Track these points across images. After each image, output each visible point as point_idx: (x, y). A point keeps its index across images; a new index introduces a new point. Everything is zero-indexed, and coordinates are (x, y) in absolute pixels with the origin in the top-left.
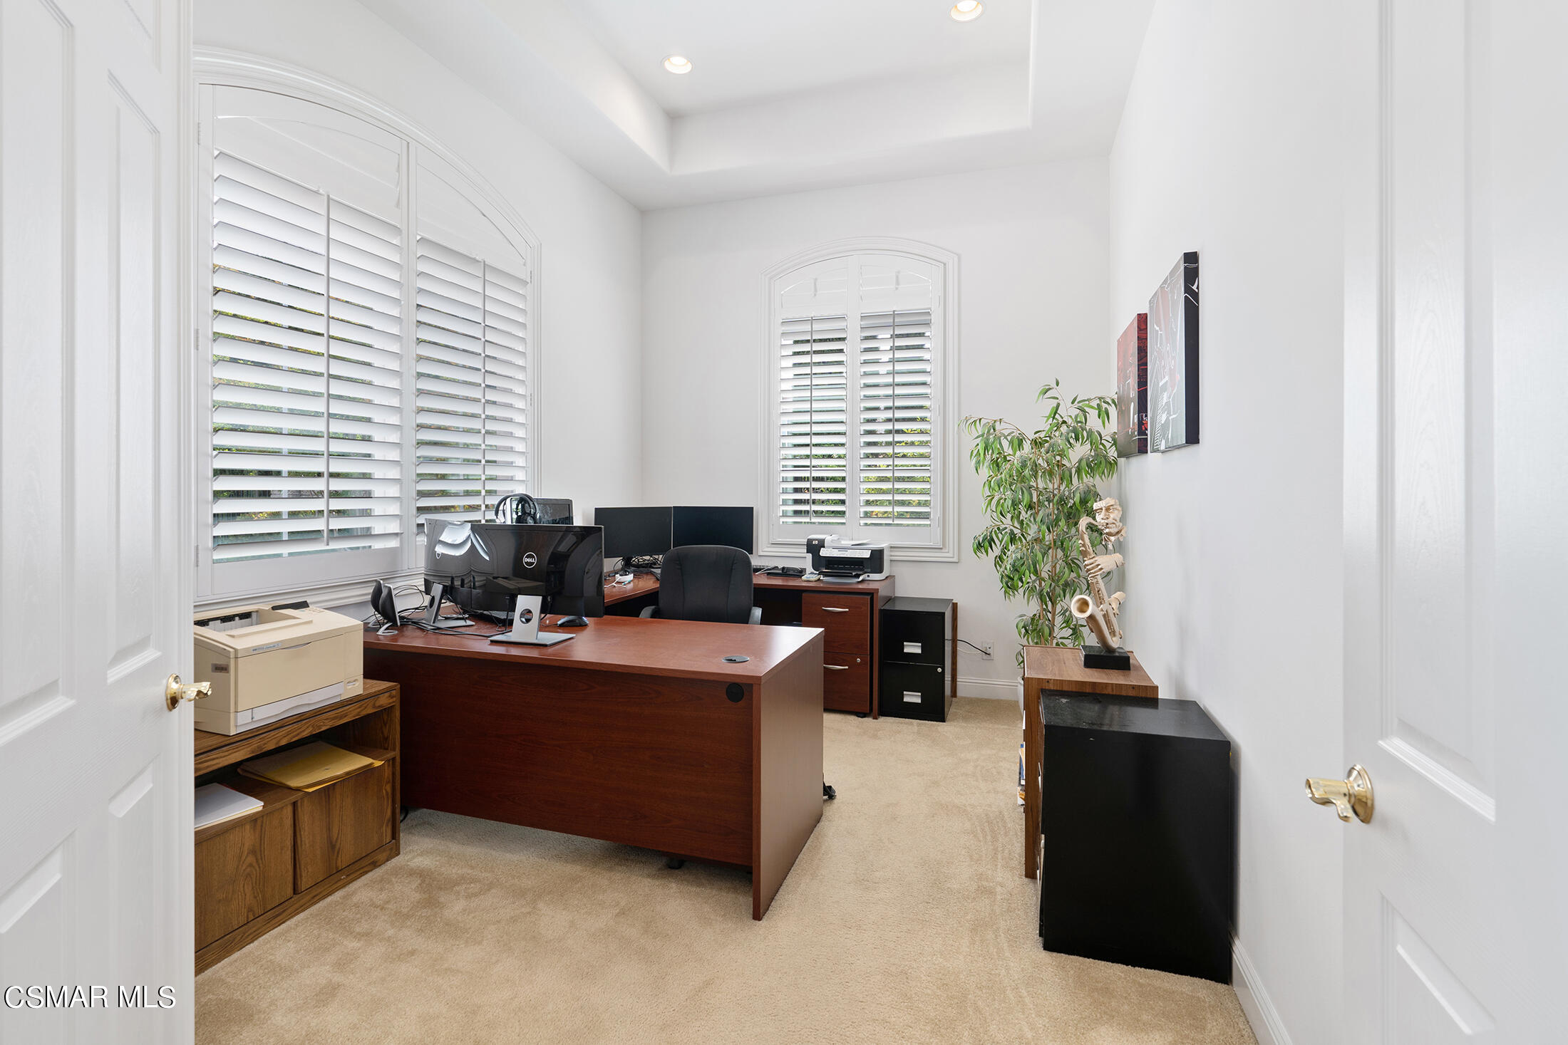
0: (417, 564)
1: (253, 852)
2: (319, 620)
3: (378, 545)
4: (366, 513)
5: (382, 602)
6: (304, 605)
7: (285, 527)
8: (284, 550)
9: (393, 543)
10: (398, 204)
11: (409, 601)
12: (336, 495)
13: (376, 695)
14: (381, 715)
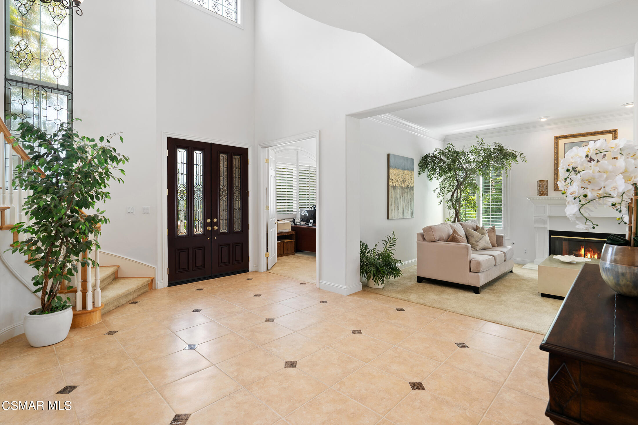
0: (299, 216)
1: (280, 247)
2: (286, 221)
3: (294, 213)
4: (292, 208)
5: (294, 221)
6: (284, 220)
7: (282, 210)
8: (282, 213)
9: (296, 213)
10: (296, 161)
11: (298, 221)
12: (288, 205)
13: (293, 232)
14: (293, 235)
